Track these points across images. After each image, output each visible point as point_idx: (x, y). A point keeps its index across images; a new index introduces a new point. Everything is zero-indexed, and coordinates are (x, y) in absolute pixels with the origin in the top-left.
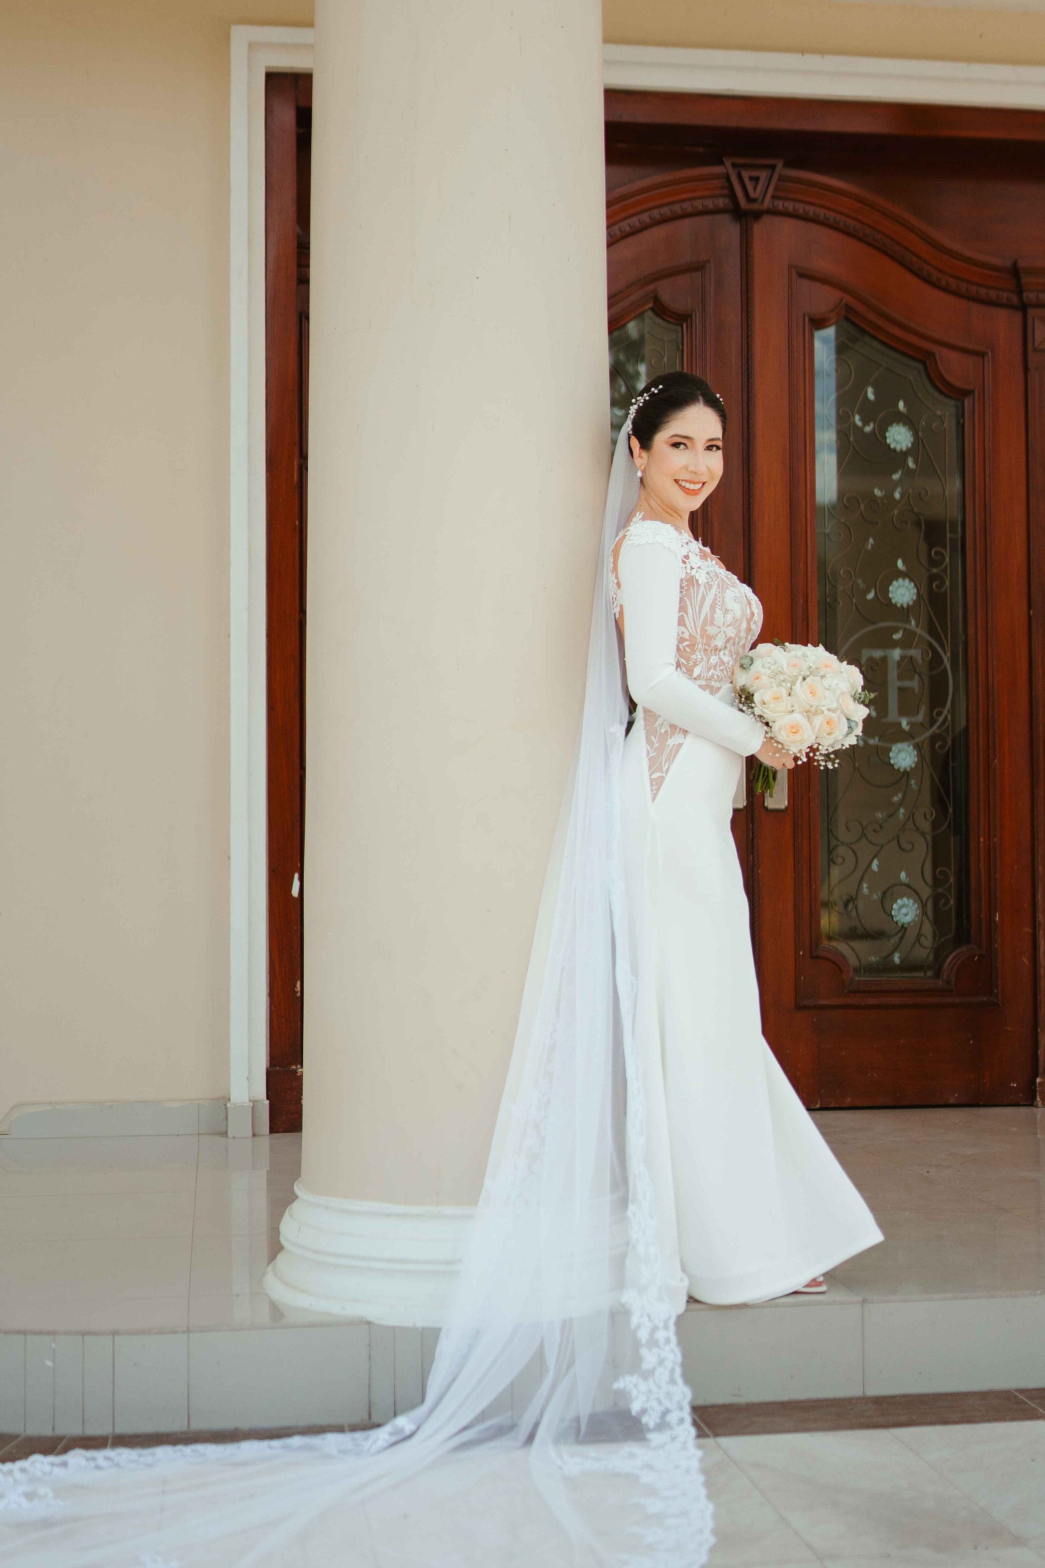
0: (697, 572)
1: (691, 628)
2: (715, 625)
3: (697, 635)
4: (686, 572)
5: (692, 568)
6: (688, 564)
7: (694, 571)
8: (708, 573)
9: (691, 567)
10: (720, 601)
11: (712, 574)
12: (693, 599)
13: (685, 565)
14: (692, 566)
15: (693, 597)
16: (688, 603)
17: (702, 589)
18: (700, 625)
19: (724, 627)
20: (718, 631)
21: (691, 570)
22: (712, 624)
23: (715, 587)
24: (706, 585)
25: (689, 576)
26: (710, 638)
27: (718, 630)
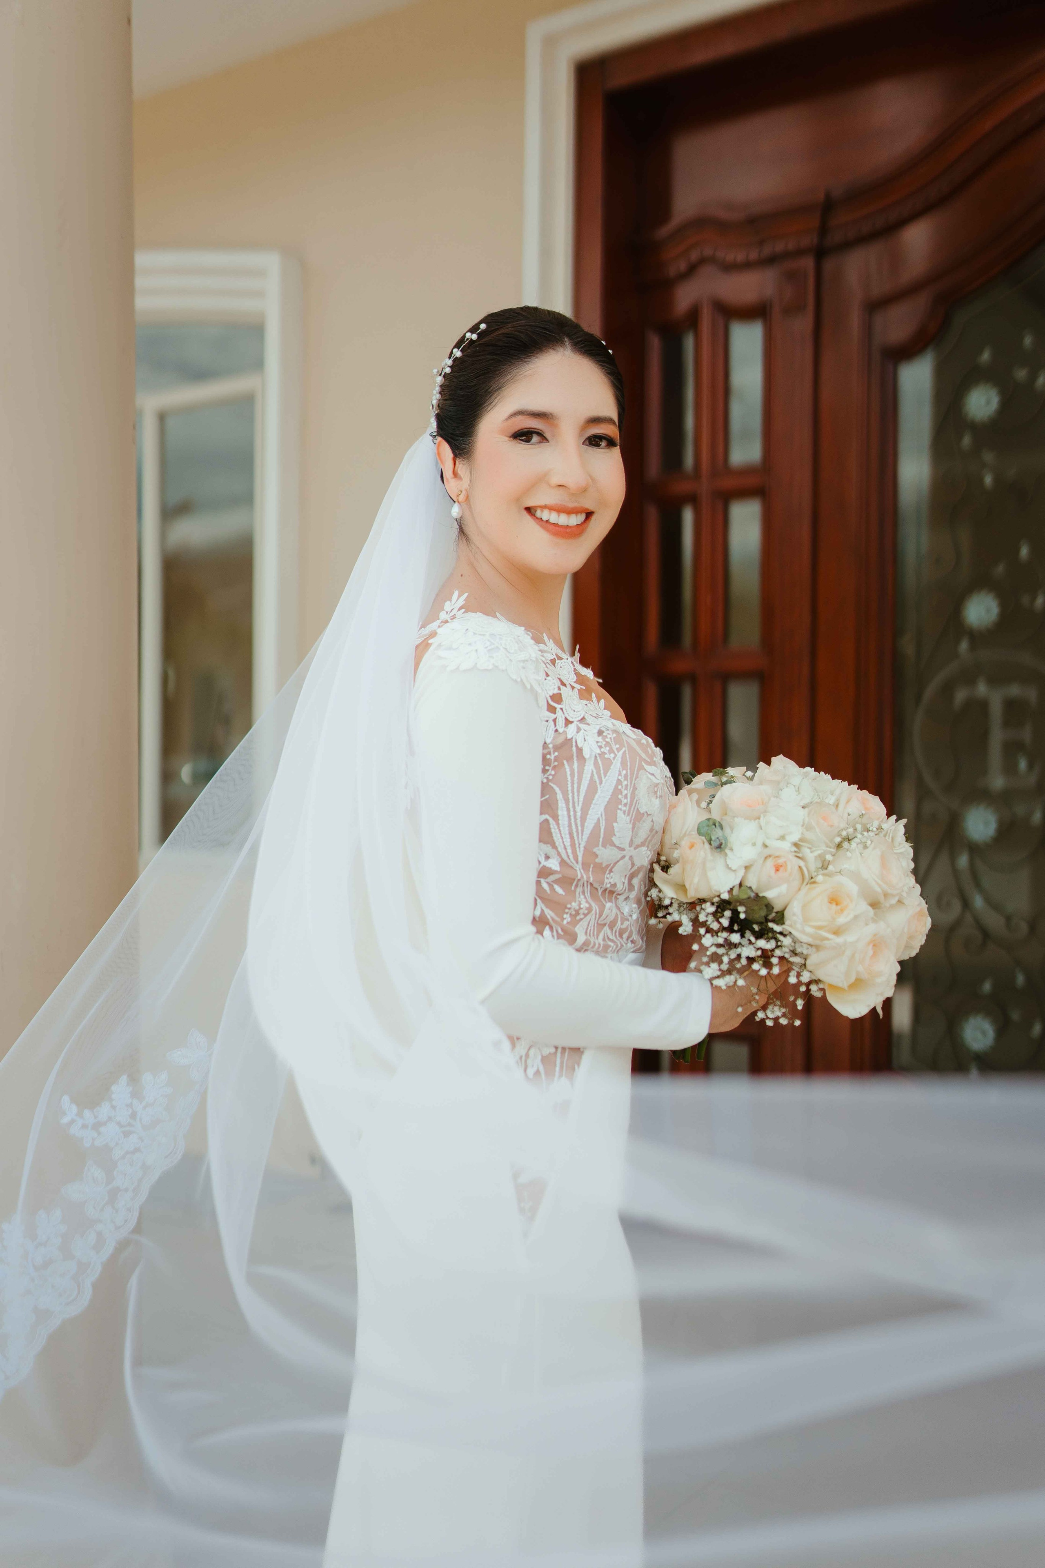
0: (579, 730)
1: (565, 849)
2: (615, 845)
3: (577, 862)
4: (556, 731)
5: (568, 722)
6: (559, 713)
7: (572, 729)
8: (600, 733)
9: (566, 719)
10: (626, 795)
11: (611, 736)
12: (569, 785)
13: (553, 716)
14: (569, 718)
15: (569, 782)
16: (560, 796)
17: (589, 767)
18: (583, 844)
19: (632, 848)
20: (620, 856)
21: (566, 725)
22: (608, 842)
23: (617, 765)
24: (598, 758)
25: (560, 740)
26: (603, 869)
27: (620, 854)
